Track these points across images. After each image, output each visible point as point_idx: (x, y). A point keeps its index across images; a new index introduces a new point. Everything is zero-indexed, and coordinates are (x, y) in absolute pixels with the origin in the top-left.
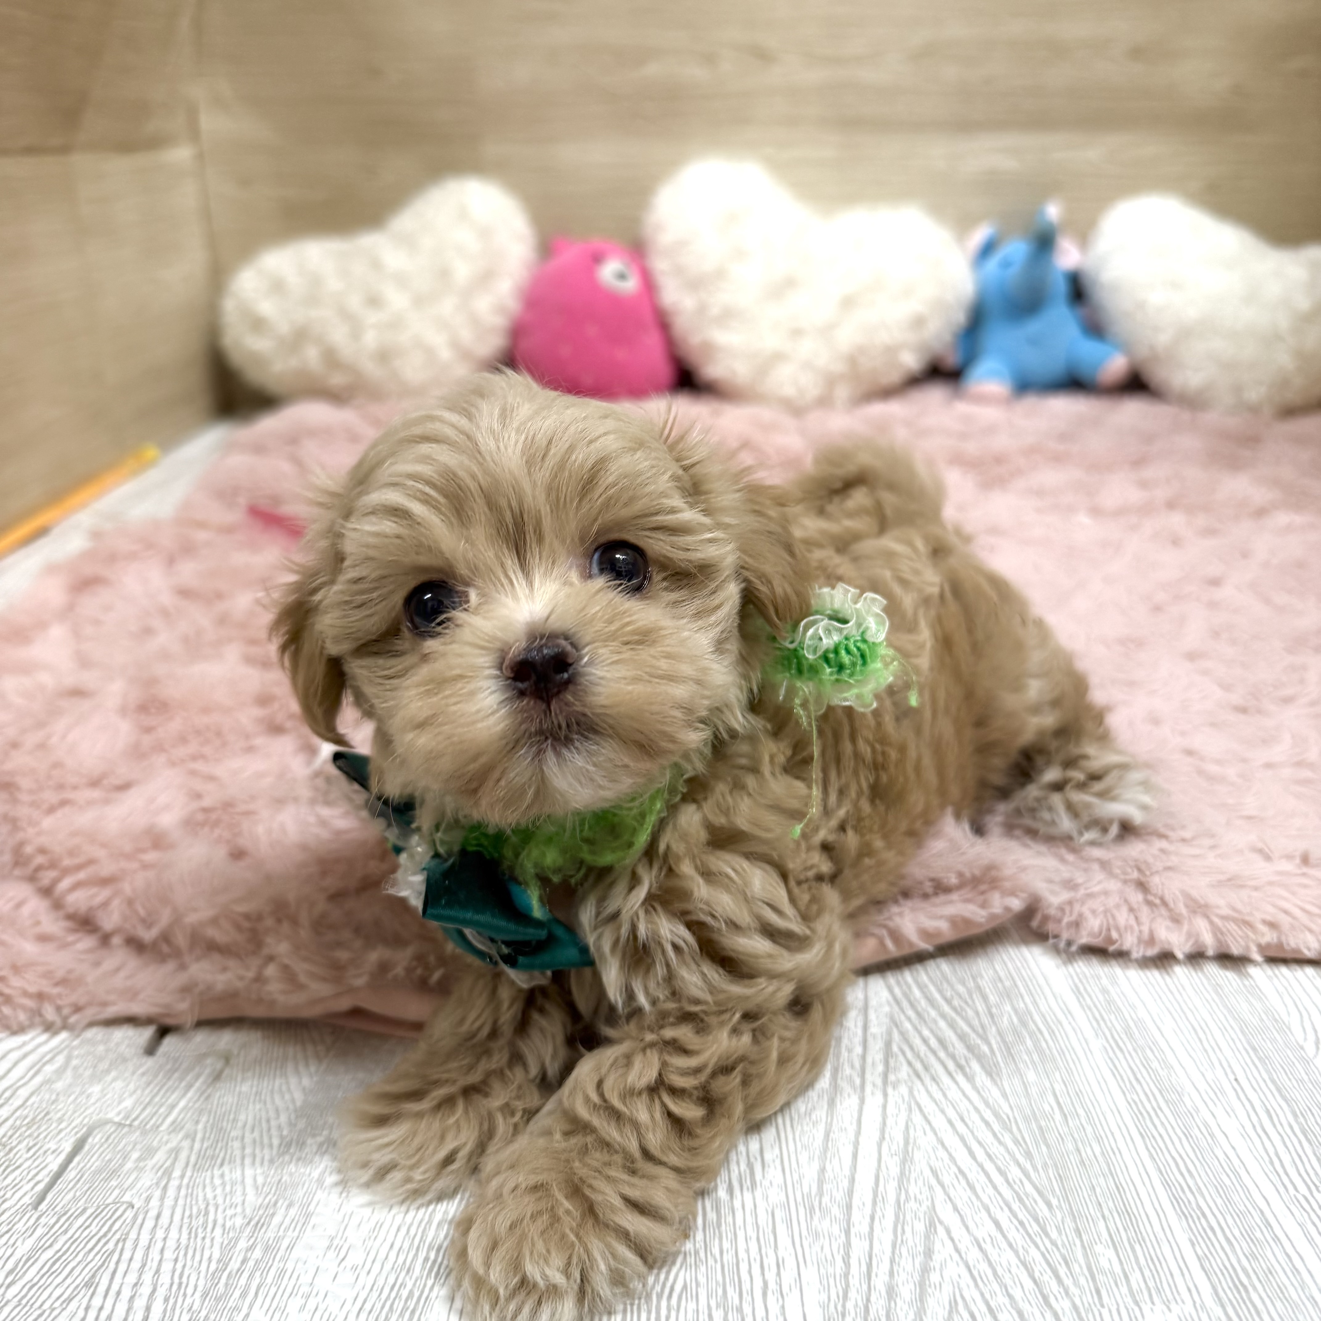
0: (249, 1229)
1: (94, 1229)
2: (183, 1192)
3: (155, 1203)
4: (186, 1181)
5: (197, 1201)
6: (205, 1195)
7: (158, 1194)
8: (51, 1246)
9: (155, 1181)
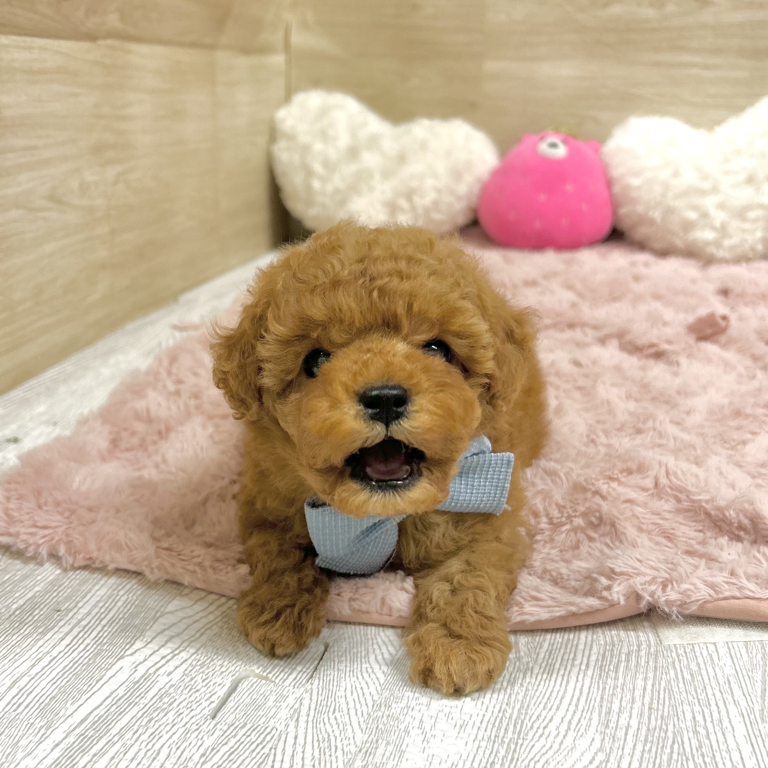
0: (361, 754)
1: (253, 737)
2: (310, 724)
3: (291, 729)
4: (311, 719)
5: (321, 732)
6: (326, 729)
7: (293, 724)
8: (226, 743)
9: (289, 716)
